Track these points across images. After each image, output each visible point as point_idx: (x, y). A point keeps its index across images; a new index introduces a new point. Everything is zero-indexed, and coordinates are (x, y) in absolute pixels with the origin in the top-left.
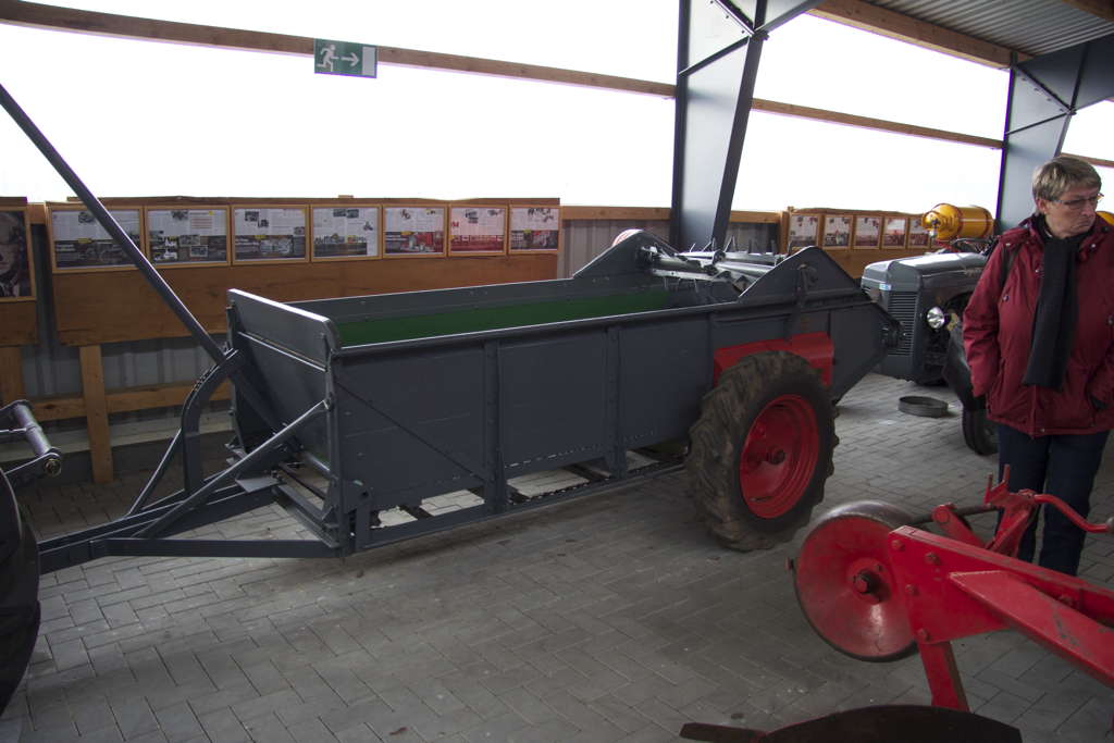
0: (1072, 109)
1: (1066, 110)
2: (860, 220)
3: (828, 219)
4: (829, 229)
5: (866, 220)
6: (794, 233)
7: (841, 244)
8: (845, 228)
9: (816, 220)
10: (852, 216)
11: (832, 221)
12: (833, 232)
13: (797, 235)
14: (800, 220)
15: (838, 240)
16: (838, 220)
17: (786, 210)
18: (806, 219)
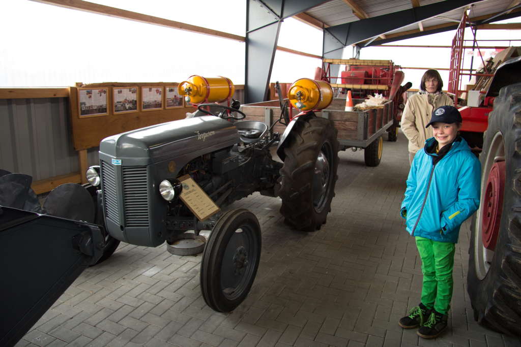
0: (281, 18)
1: (278, 19)
2: (145, 90)
3: (116, 91)
4: (118, 98)
5: (150, 90)
6: (84, 103)
7: (130, 109)
8: (133, 97)
9: (105, 92)
10: (138, 87)
11: (120, 92)
12: (122, 100)
13: (88, 105)
14: (89, 93)
15: (127, 106)
16: (126, 91)
17: (74, 85)
18: (95, 92)
